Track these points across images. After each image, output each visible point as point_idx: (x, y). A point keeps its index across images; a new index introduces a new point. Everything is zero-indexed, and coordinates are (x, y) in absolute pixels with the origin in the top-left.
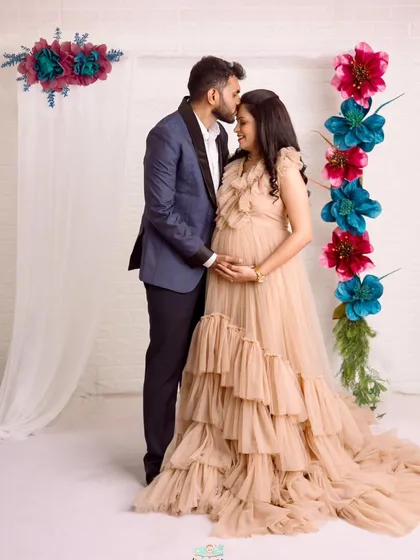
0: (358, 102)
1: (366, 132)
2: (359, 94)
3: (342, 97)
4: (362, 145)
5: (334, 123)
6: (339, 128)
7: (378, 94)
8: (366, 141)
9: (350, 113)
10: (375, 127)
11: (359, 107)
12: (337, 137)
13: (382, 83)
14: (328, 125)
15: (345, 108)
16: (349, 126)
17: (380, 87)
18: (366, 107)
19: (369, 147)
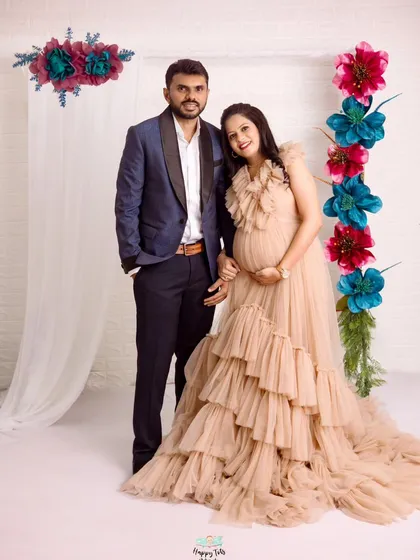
0: (359, 100)
1: (367, 129)
2: (360, 92)
3: (343, 95)
4: (362, 142)
5: (336, 121)
6: (341, 125)
7: (378, 92)
8: (366, 138)
9: (351, 111)
10: (376, 124)
11: (360, 104)
12: (339, 134)
13: (383, 81)
14: (330, 123)
15: (346, 106)
16: (350, 124)
17: (379, 85)
18: (367, 105)
19: (369, 144)
